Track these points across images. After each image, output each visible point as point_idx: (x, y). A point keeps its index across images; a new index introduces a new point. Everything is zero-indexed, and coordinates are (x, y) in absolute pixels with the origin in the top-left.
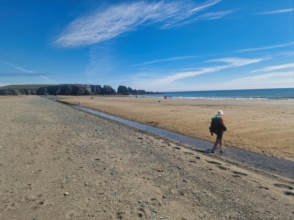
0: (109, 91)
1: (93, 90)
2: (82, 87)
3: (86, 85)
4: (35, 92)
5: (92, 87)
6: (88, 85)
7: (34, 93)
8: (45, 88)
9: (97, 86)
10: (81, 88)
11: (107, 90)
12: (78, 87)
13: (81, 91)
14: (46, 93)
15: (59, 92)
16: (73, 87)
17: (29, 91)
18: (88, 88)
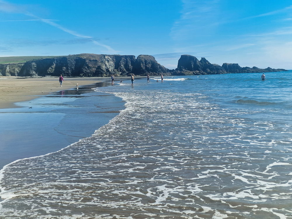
0: (146, 67)
1: (117, 66)
2: (92, 59)
3: (104, 56)
4: (17, 70)
5: (117, 59)
6: (108, 56)
7: (14, 73)
8: (32, 62)
9: (126, 57)
10: (90, 61)
11: (143, 66)
12: (85, 60)
13: (88, 67)
14: (34, 72)
15: (53, 70)
16: (76, 60)
17: (8, 68)
18: (108, 61)
